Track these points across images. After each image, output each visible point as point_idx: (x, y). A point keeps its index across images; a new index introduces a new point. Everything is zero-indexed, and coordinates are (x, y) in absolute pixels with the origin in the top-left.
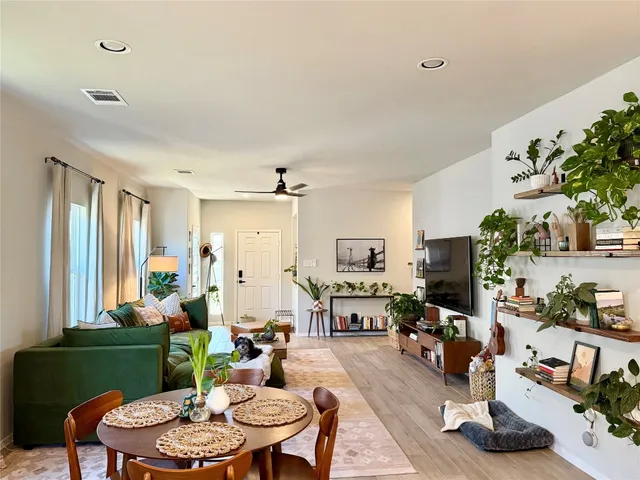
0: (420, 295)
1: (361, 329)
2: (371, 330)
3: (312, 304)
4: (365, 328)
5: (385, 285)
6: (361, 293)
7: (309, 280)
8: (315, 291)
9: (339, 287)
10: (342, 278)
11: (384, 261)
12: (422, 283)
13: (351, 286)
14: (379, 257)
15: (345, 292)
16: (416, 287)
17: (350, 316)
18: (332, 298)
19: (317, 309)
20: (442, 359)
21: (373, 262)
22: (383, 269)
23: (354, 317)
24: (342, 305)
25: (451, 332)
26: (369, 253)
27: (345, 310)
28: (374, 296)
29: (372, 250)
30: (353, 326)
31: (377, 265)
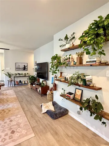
0: (35, 76)
1: (22, 84)
2: (24, 84)
3: (9, 79)
4: (23, 83)
5: (28, 74)
6: (22, 76)
7: (8, 73)
8: (10, 76)
9: (16, 74)
10: (17, 72)
11: (27, 68)
12: (36, 73)
13: (19, 74)
14: (26, 67)
15: (18, 76)
16: (35, 74)
17: (19, 81)
18: (14, 77)
19: (10, 80)
20: (41, 91)
21: (25, 68)
22: (27, 70)
23: (20, 81)
24: (17, 79)
25: (43, 84)
26: (24, 66)
27: (18, 80)
28: (25, 76)
29: (25, 66)
30: (20, 83)
31: (26, 69)
